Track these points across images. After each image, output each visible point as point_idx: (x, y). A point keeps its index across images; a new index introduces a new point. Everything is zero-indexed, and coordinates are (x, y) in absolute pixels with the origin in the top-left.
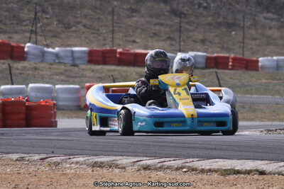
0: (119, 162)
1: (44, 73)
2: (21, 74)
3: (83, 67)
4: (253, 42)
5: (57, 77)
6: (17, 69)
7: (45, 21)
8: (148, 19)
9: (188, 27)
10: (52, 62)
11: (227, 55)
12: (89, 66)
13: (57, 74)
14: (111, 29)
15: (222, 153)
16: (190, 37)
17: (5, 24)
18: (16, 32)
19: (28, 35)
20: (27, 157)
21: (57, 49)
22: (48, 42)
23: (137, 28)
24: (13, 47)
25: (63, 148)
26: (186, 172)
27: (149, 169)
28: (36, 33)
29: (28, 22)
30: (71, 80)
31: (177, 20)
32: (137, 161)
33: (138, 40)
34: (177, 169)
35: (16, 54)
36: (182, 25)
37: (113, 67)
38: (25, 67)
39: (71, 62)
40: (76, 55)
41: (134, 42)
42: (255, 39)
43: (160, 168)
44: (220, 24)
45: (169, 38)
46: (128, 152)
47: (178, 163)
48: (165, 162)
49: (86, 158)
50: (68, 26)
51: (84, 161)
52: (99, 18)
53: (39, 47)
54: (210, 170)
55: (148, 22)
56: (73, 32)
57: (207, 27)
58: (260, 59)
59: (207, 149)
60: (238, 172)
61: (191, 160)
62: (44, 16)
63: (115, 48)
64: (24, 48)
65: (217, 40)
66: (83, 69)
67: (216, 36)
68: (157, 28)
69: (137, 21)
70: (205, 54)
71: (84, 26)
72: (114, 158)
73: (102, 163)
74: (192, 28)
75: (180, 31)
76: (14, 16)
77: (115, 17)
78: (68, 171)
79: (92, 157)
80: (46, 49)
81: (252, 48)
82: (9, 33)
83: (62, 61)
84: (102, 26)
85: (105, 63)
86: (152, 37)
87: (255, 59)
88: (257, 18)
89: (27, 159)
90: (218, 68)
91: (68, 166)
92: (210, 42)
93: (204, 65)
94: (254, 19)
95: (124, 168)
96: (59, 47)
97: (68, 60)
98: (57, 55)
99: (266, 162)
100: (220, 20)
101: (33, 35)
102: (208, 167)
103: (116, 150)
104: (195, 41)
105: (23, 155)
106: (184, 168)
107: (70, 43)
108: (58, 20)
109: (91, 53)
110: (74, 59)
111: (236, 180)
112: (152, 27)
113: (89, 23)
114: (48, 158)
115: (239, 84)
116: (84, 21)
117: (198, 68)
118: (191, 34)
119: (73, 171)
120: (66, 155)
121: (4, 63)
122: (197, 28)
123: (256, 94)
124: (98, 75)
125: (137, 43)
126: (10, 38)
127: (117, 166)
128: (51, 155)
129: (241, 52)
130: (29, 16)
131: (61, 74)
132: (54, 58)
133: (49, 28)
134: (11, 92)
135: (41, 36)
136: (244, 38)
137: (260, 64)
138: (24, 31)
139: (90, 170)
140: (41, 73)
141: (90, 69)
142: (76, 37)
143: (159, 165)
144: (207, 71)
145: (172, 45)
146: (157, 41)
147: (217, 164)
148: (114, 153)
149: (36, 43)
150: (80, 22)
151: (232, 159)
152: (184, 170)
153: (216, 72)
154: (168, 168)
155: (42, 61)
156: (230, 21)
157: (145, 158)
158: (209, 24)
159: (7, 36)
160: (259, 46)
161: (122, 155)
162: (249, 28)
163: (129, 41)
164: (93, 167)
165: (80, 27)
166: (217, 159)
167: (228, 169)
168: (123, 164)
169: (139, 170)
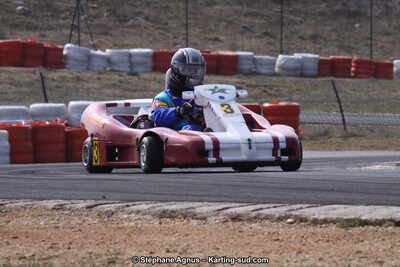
0: (198, 210)
1: (89, 85)
2: (58, 87)
3: (146, 76)
4: (385, 38)
5: (109, 91)
6: (54, 80)
7: (92, 12)
8: (236, 8)
10: (101, 69)
11: (348, 57)
12: (154, 75)
13: (109, 87)
14: (184, 21)
15: (342, 196)
16: (296, 32)
17: (35, 16)
18: (51, 28)
19: (68, 32)
20: (68, 204)
21: (108, 51)
22: (96, 41)
23: (220, 20)
24: (46, 49)
25: (118, 191)
26: (291, 223)
27: (240, 220)
28: (78, 29)
29: (68, 13)
30: (129, 94)
31: (277, 8)
32: (223, 209)
33: (222, 38)
34: (280, 219)
35: (52, 59)
36: (284, 15)
38: (63, 78)
39: (129, 70)
40: (135, 59)
41: (217, 40)
42: (387, 34)
43: (255, 218)
44: (337, 13)
45: (266, 34)
46: (209, 196)
47: (281, 210)
48: (261, 209)
49: (150, 206)
50: (123, 19)
51: (149, 209)
52: (167, 7)
53: (84, 48)
54: (325, 221)
55: (236, 11)
56: (133, 26)
57: (320, 18)
58: (395, 62)
59: (321, 190)
60: (365, 223)
61: (298, 206)
62: (90, 4)
64: (62, 50)
65: (334, 36)
66: (145, 80)
67: (333, 30)
68: (249, 19)
69: (221, 11)
70: (317, 56)
71: (147, 18)
72: (190, 205)
73: (173, 212)
74: (299, 19)
75: (282, 24)
76: (48, 6)
77: (189, 5)
78: (126, 224)
79: (159, 204)
80: (92, 52)
81: (383, 47)
82: (41, 29)
83: (116, 68)
84: (171, 18)
86: (242, 33)
87: (387, 61)
88: (390, 4)
89: (68, 207)
90: (336, 76)
91: (125, 216)
92: (324, 39)
93: (316, 72)
94: (387, 6)
95: (205, 219)
96: (110, 48)
97: (124, 67)
98: (108, 60)
100: (339, 7)
101: (75, 32)
102: (322, 217)
103: (193, 193)
104: (302, 38)
105: (62, 202)
106: (289, 217)
107: (126, 42)
108: (109, 11)
109: (156, 56)
110: (132, 64)
111: (362, 233)
112: (242, 18)
113: (152, 14)
114: (96, 205)
115: (366, 97)
116: (146, 11)
117: (307, 76)
118: (297, 27)
119: (132, 224)
120: (122, 201)
121: (34, 73)
122: (305, 19)
123: (390, 112)
125: (221, 41)
126: (43, 36)
127: (194, 216)
128: (101, 202)
129: (368, 52)
130: (69, 5)
131: (114, 86)
132: (105, 64)
133: (97, 22)
134: (44, 113)
135: (86, 33)
136: (371, 33)
137: (395, 69)
138: (61, 27)
139: (156, 222)
140: (86, 85)
141: (155, 80)
142: (135, 34)
143: (254, 214)
144: (320, 79)
145: (270, 44)
146: (249, 38)
147: (335, 212)
148: (189, 198)
149: (79, 43)
150: (141, 13)
151: (357, 204)
152: (290, 220)
153: (333, 82)
154: (267, 217)
155: (88, 69)
156: (352, 9)
157: (233, 205)
158: (322, 14)
159: (37, 33)
160: (393, 43)
161: (202, 201)
162: (379, 18)
163: (211, 40)
164: (161, 217)
165: (140, 19)
166: (336, 204)
167: (352, 219)
168: (203, 213)
169: (226, 221)
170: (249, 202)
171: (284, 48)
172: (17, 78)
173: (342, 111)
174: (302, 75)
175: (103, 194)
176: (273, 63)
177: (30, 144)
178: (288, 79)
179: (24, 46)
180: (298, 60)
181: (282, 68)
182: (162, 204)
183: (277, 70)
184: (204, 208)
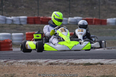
0: (39, 62)
4: (104, 12)
7: (7, 5)
9: (74, 6)
10: (10, 23)
13: (13, 29)
14: (37, 7)
21: (12, 18)
22: (8, 14)
23: (50, 7)
25: (15, 57)
26: (68, 65)
27: (53, 64)
28: (2, 10)
31: (68, 3)
32: (47, 61)
34: (65, 64)
36: (71, 5)
37: (39, 25)
40: (21, 20)
41: (48, 13)
43: (57, 64)
45: (65, 11)
46: (43, 58)
47: (65, 61)
48: (59, 61)
49: (24, 61)
50: (17, 7)
52: (32, 3)
53: (4, 17)
54: (79, 64)
55: (55, 4)
56: (20, 9)
57: (82, 5)
58: (107, 19)
60: (91, 64)
61: (71, 60)
62: (6, 2)
63: (39, 16)
66: (25, 26)
67: (87, 9)
68: (59, 6)
69: (50, 4)
71: (25, 6)
72: (37, 60)
73: (32, 62)
77: (39, 2)
79: (27, 60)
81: (103, 15)
83: (15, 23)
84: (33, 6)
85: (35, 23)
91: (17, 64)
92: (84, 12)
94: (104, 1)
95: (41, 64)
97: (18, 23)
98: (12, 20)
99: (104, 59)
100: (88, 2)
102: (78, 63)
104: (77, 12)
108: (12, 4)
109: (28, 19)
110: (20, 22)
112: (57, 6)
113: (27, 5)
114: (7, 61)
118: (75, 9)
119: (18, 66)
120: (15, 59)
122: (77, 6)
124: (32, 29)
127: (38, 64)
128: (9, 60)
129: (98, 16)
131: (15, 29)
133: (9, 8)
135: (5, 12)
136: (99, 10)
139: (26, 66)
140: (5, 28)
141: (28, 26)
142: (21, 12)
143: (57, 62)
145: (66, 14)
147: (82, 61)
148: (37, 58)
149: (2, 15)
150: (22, 5)
151: (89, 59)
152: (68, 64)
154: (61, 63)
157: (50, 60)
160: (107, 13)
161: (41, 59)
163: (46, 13)
164: (28, 64)
165: (23, 7)
166: (82, 59)
167: (87, 63)
168: (41, 63)
169: (48, 65)
170: (55, 59)
171: (71, 16)
174: (77, 24)
175: (10, 58)
176: (67, 21)
178: (72, 26)
180: (75, 20)
181: (70, 22)
182: (28, 60)
183: (68, 23)
184: (41, 61)
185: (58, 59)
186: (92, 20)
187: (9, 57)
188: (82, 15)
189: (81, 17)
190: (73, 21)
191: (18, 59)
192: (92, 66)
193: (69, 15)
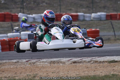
0: (62, 61)
6: (15, 26)
7: (27, 2)
10: (32, 21)
14: (59, 4)
16: (98, 6)
18: (14, 8)
19: (19, 9)
20: (20, 61)
21: (34, 15)
22: (29, 12)
23: (72, 3)
24: (12, 16)
25: (36, 56)
26: (93, 63)
27: (76, 63)
28: (23, 8)
29: (19, 3)
32: (70, 60)
34: (89, 62)
41: (71, 10)
43: (81, 62)
45: (88, 7)
46: (66, 56)
47: (89, 59)
48: (83, 59)
50: (38, 4)
51: (46, 61)
53: (25, 15)
54: (104, 62)
56: (42, 6)
60: (116, 62)
61: (95, 57)
63: (62, 13)
64: (17, 16)
65: (111, 6)
67: (111, 4)
68: (82, 2)
71: (46, 3)
72: (60, 59)
73: (54, 61)
74: (99, 1)
75: (93, 3)
76: (12, 1)
78: (39, 66)
79: (50, 59)
80: (28, 15)
83: (36, 21)
84: (55, 3)
86: (79, 7)
89: (20, 62)
90: (112, 20)
91: (39, 63)
92: (108, 7)
93: (105, 19)
95: (65, 63)
97: (39, 20)
98: (34, 18)
102: (102, 60)
105: (18, 60)
106: (92, 61)
108: (34, 1)
112: (79, 2)
113: (48, 2)
116: (46, 1)
118: (98, 4)
119: (41, 66)
120: (38, 59)
121: (9, 23)
122: (101, 1)
125: (73, 10)
126: (11, 11)
127: (61, 62)
128: (31, 59)
133: (29, 5)
135: (26, 9)
138: (17, 8)
139: (49, 65)
144: (107, 21)
145: (89, 10)
146: (82, 8)
147: (107, 59)
148: (59, 57)
149: (23, 13)
150: (44, 2)
151: (113, 56)
152: (92, 62)
153: (111, 22)
154: (85, 62)
157: (74, 58)
159: (9, 10)
164: (50, 63)
165: (44, 4)
166: (107, 56)
167: (112, 61)
168: (64, 61)
169: (71, 63)
170: (79, 57)
171: (94, 11)
172: (3, 26)
173: (114, 31)
174: (101, 20)
176: (90, 17)
177: (8, 46)
178: (95, 22)
179: (5, 15)
180: (99, 15)
181: (94, 18)
183: (92, 19)
184: (64, 60)
185: (81, 57)
186: (116, 15)
187: (31, 56)
188: (106, 10)
189: (105, 12)
190: (97, 17)
191: (41, 59)
192: (117, 63)
193: (92, 11)
